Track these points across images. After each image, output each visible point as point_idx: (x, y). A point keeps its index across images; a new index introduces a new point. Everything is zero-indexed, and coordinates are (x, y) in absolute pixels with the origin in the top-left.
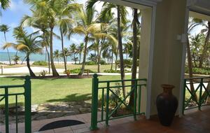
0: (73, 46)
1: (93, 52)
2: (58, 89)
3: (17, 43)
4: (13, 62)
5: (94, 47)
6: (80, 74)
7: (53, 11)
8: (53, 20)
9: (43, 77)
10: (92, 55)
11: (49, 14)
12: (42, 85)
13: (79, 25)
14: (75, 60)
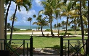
0: (63, 22)
1: (73, 24)
2: (52, 42)
3: (38, 22)
4: (38, 30)
6: (64, 36)
7: (52, 7)
8: (52, 11)
9: (48, 36)
10: (73, 26)
11: (50, 9)
12: (46, 40)
13: (64, 12)
14: (64, 28)
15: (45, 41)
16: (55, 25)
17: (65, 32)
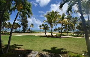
0: (59, 28)
1: (65, 29)
5: (65, 27)
6: (60, 36)
9: (49, 37)
10: (65, 30)
13: (59, 21)
14: (59, 31)
15: (46, 41)
16: (54, 30)
17: (60, 34)
